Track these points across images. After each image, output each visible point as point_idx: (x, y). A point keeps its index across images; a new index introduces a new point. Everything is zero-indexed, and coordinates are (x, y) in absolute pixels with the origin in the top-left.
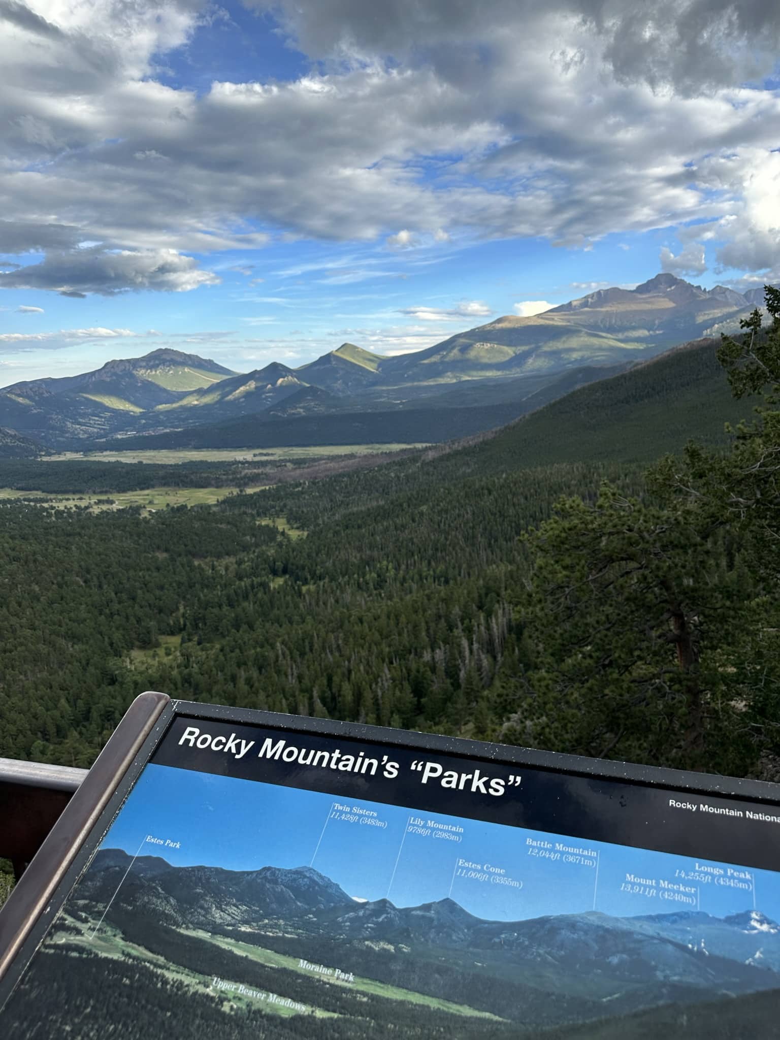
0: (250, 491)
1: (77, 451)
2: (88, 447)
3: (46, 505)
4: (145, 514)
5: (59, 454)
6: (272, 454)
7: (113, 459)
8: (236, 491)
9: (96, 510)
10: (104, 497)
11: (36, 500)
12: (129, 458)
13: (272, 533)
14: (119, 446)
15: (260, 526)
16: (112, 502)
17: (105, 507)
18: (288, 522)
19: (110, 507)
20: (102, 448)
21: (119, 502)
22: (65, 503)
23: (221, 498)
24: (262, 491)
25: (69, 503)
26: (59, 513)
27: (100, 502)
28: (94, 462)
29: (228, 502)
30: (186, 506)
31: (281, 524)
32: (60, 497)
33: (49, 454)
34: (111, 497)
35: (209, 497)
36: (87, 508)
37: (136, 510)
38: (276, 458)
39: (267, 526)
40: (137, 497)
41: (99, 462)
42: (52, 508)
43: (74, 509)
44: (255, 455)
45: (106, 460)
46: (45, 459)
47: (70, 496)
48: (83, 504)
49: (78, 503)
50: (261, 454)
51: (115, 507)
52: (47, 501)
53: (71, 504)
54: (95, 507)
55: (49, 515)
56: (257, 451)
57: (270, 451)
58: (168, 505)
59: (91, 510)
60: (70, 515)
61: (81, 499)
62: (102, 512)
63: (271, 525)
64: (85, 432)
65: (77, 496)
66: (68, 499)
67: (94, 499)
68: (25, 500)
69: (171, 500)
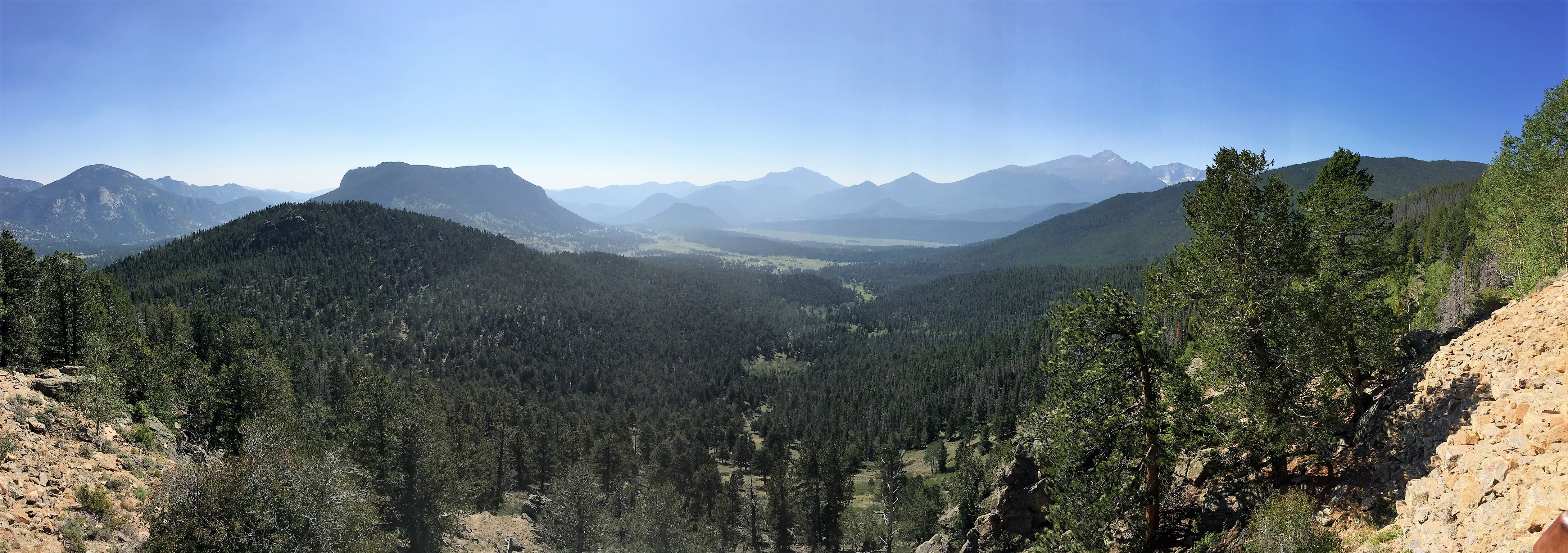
0: (841, 265)
4: (775, 272)
6: (859, 242)
8: (832, 263)
9: (748, 265)
10: (754, 257)
11: (716, 253)
13: (852, 295)
15: (846, 289)
16: (758, 261)
17: (754, 263)
18: (864, 288)
19: (756, 263)
22: (732, 257)
23: (822, 267)
24: (849, 266)
26: (728, 263)
27: (751, 260)
29: (827, 269)
30: (800, 269)
31: (860, 290)
32: (730, 253)
34: (758, 258)
35: (815, 265)
36: (744, 263)
37: (772, 267)
38: (861, 244)
39: (850, 287)
40: (774, 260)
42: (725, 259)
43: (737, 261)
44: (847, 241)
45: (759, 234)
46: (726, 229)
47: (736, 254)
48: (742, 260)
49: (739, 259)
50: (852, 242)
51: (761, 264)
53: (735, 259)
54: (749, 262)
55: (722, 264)
56: (850, 239)
57: (858, 239)
58: (790, 267)
59: (746, 264)
60: (734, 264)
61: (741, 257)
62: (751, 267)
63: (852, 289)
65: (739, 255)
66: (734, 256)
67: (749, 257)
68: (710, 252)
69: (792, 264)
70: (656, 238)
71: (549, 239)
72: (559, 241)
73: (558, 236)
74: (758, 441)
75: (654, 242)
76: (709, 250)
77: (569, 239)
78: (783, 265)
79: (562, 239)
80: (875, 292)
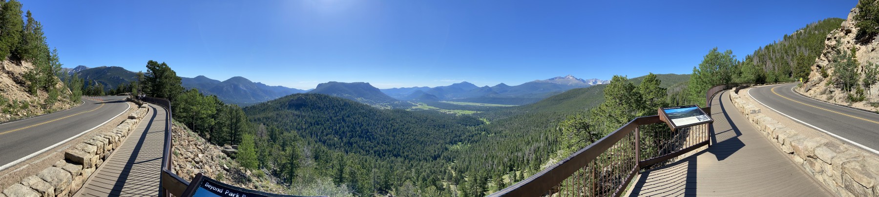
0: (478, 112)
2: (448, 100)
5: (444, 101)
8: (475, 112)
9: (448, 113)
10: (450, 110)
11: (437, 110)
12: (455, 103)
13: (483, 122)
14: (454, 101)
15: (480, 120)
17: (450, 113)
20: (451, 101)
21: (452, 112)
23: (472, 113)
25: (443, 111)
26: (441, 113)
28: (449, 103)
29: (474, 114)
30: (465, 114)
31: (485, 120)
32: (442, 109)
35: (470, 113)
37: (456, 114)
40: (456, 111)
44: (481, 105)
46: (441, 102)
48: (446, 111)
51: (452, 113)
52: (440, 110)
55: (439, 113)
60: (443, 113)
63: (482, 120)
64: (449, 97)
67: (448, 111)
69: (462, 113)
70: (417, 104)
71: (382, 105)
72: (386, 106)
74: (454, 173)
75: (417, 106)
76: (435, 108)
77: (388, 105)
78: (459, 113)
80: (490, 121)
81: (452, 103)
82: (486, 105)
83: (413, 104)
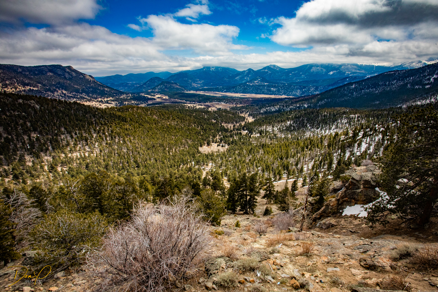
0: (238, 106)
1: (194, 91)
2: (197, 90)
3: (186, 105)
5: (190, 91)
7: (203, 94)
8: (235, 105)
9: (198, 107)
11: (183, 103)
12: (207, 94)
13: (244, 118)
14: (204, 90)
15: (241, 116)
16: (202, 105)
17: (200, 106)
18: (249, 116)
23: (230, 107)
24: (242, 106)
26: (189, 107)
28: (198, 94)
29: (232, 108)
30: (221, 109)
32: (189, 103)
33: (187, 91)
36: (196, 106)
37: (209, 108)
38: (247, 97)
39: (243, 116)
41: (200, 94)
42: (187, 105)
43: (192, 106)
44: (240, 95)
45: (201, 94)
46: (186, 92)
49: (194, 105)
50: (243, 95)
51: (202, 107)
52: (186, 103)
54: (198, 106)
55: (186, 107)
57: (245, 95)
64: (197, 86)
65: (193, 103)
66: (191, 104)
67: (198, 104)
68: (181, 103)
69: (217, 106)
70: (155, 97)
72: (107, 102)
73: (106, 100)
78: (214, 106)
79: (108, 101)
81: (201, 93)
82: (248, 95)
83: (149, 97)
